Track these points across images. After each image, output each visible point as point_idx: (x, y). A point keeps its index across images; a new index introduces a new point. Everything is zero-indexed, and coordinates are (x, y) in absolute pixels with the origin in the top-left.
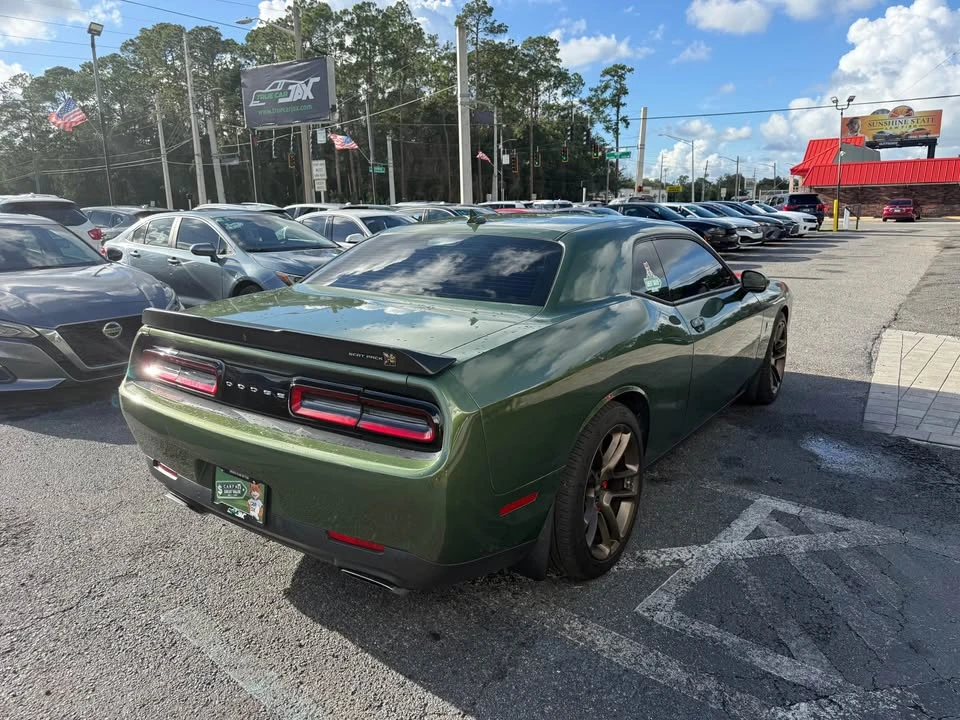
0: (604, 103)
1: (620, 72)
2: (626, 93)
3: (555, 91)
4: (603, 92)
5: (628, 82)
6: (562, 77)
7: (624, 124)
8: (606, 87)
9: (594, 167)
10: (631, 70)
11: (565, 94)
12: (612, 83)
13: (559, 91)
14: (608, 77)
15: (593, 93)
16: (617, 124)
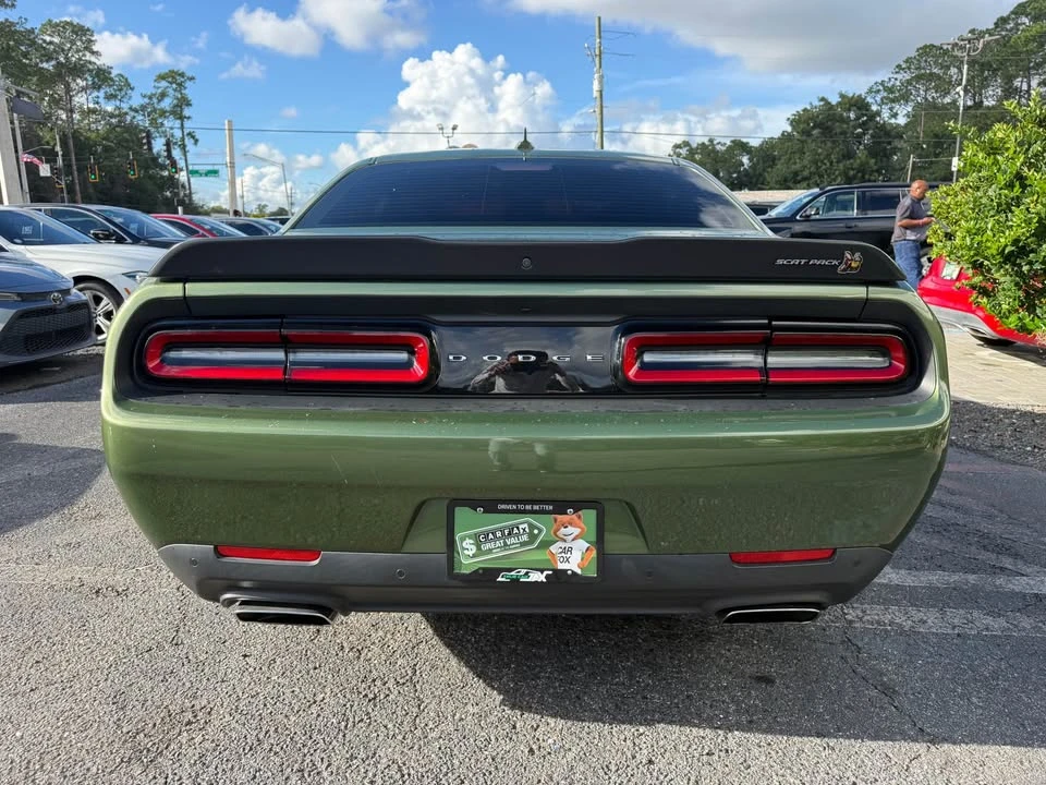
0: (163, 113)
1: (180, 79)
2: (189, 104)
3: (95, 94)
4: (159, 101)
5: (190, 91)
6: (102, 77)
7: (192, 141)
8: (163, 95)
9: (162, 188)
10: (192, 79)
11: (109, 97)
12: (171, 91)
13: (101, 94)
14: (164, 84)
15: (147, 100)
16: (183, 139)
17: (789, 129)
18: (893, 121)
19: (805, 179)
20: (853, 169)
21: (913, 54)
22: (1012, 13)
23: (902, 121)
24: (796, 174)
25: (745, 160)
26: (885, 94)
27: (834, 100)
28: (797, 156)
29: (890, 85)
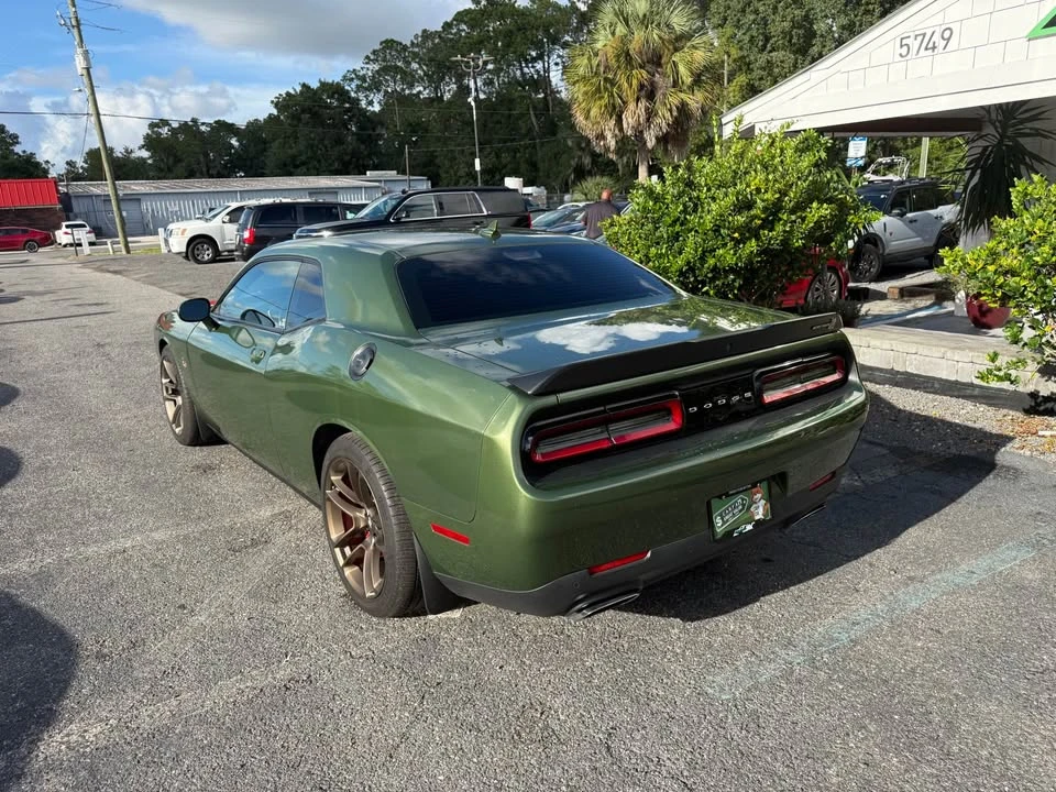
17: (275, 112)
18: (370, 108)
19: (303, 164)
20: (347, 154)
21: (378, 47)
22: (454, 19)
23: (377, 108)
24: (294, 158)
25: (234, 142)
26: (359, 83)
27: (315, 85)
28: (291, 141)
29: (362, 73)
